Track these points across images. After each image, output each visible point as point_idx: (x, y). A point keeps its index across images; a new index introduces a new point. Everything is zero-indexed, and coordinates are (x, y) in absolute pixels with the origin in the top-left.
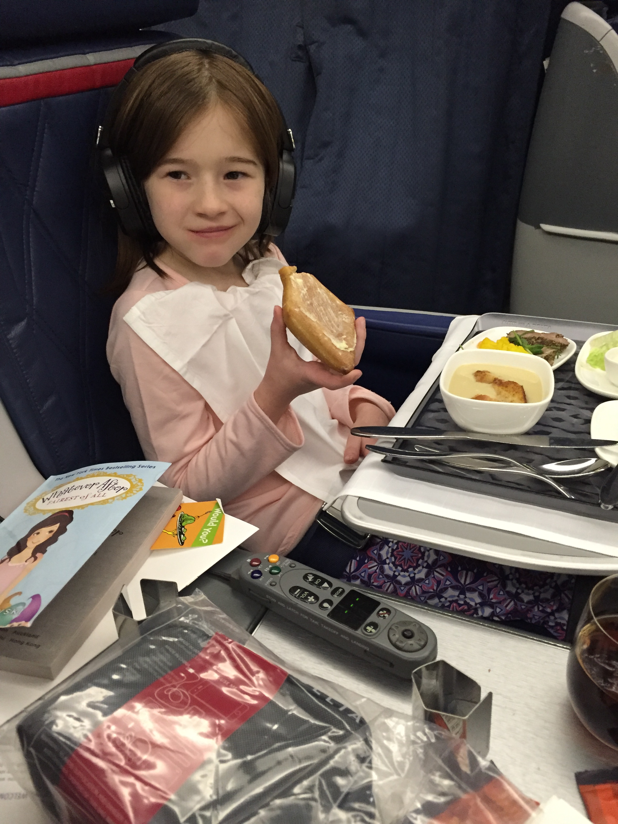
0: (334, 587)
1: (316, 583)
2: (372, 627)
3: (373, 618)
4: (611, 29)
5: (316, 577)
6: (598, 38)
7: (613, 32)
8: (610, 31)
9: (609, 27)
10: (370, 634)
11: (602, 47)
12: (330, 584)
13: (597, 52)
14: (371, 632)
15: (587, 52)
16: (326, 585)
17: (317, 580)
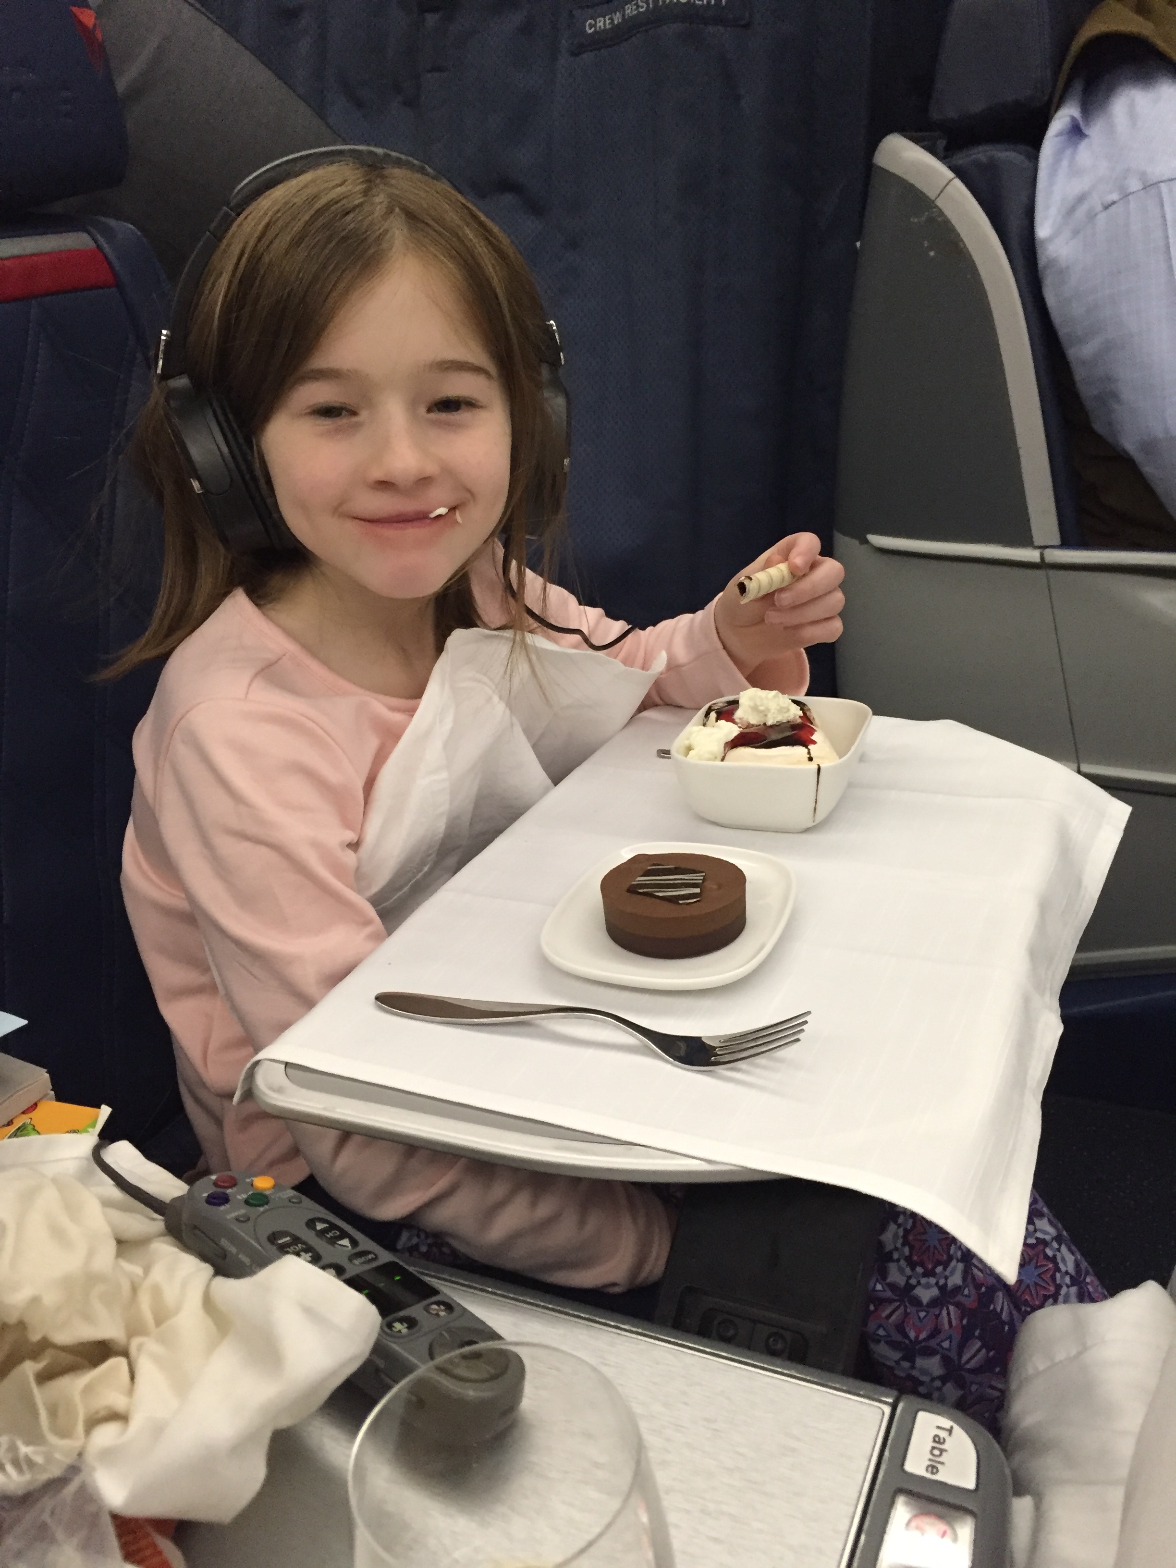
0: (360, 1249)
1: (328, 1236)
2: (406, 1325)
3: (415, 1311)
4: (954, 178)
5: (333, 1227)
6: (932, 195)
7: (958, 183)
8: (953, 179)
9: (950, 174)
10: (399, 1334)
11: (941, 210)
12: (354, 1243)
13: (931, 220)
14: (400, 1331)
15: (916, 220)
16: (346, 1242)
17: (333, 1232)
